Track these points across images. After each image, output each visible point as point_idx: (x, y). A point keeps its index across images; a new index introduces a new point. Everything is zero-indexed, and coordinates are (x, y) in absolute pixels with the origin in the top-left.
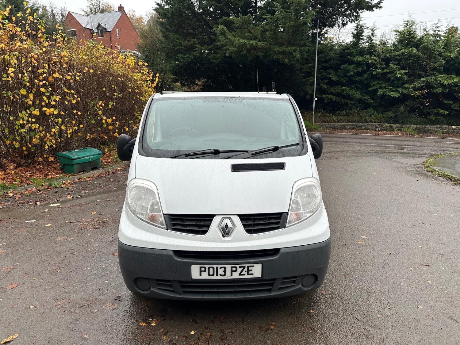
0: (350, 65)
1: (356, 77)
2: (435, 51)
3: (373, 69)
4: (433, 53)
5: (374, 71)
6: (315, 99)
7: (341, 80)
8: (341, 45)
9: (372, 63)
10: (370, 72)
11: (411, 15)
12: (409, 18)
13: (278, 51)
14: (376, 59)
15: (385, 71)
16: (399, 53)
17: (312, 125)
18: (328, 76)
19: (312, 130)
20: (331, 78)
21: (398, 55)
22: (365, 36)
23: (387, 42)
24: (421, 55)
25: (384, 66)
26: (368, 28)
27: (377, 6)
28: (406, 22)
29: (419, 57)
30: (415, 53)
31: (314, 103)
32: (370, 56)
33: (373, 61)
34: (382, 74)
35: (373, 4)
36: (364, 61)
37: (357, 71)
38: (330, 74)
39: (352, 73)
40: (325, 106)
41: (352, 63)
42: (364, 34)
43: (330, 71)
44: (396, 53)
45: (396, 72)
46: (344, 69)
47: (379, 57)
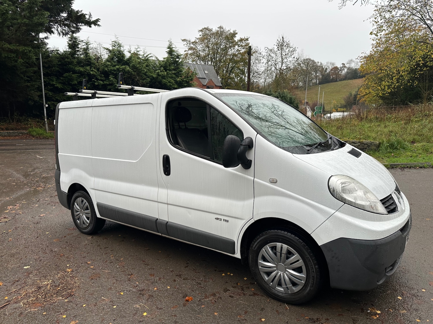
0: (73, 74)
1: (79, 86)
2: (142, 70)
3: (95, 80)
4: (141, 72)
5: (96, 82)
6: (45, 106)
7: (65, 88)
8: (58, 53)
9: (93, 74)
10: (91, 82)
11: (117, 37)
12: (116, 39)
13: (9, 48)
14: (96, 71)
15: (105, 82)
16: (115, 68)
17: (46, 133)
18: (51, 83)
19: (48, 138)
20: (55, 85)
21: (114, 70)
22: (81, 48)
23: (101, 57)
24: (133, 72)
25: (104, 79)
26: (82, 41)
27: (95, 23)
28: (114, 43)
29: (131, 74)
30: (129, 70)
31: (45, 110)
32: (91, 68)
33: (95, 73)
34: (103, 85)
35: (92, 21)
36: (85, 72)
37: (80, 80)
38: (53, 81)
39: (76, 82)
40: (50, 114)
41: (74, 72)
42: (80, 46)
43: (53, 78)
44: (112, 68)
45: (115, 85)
46: (67, 77)
47: (98, 70)
